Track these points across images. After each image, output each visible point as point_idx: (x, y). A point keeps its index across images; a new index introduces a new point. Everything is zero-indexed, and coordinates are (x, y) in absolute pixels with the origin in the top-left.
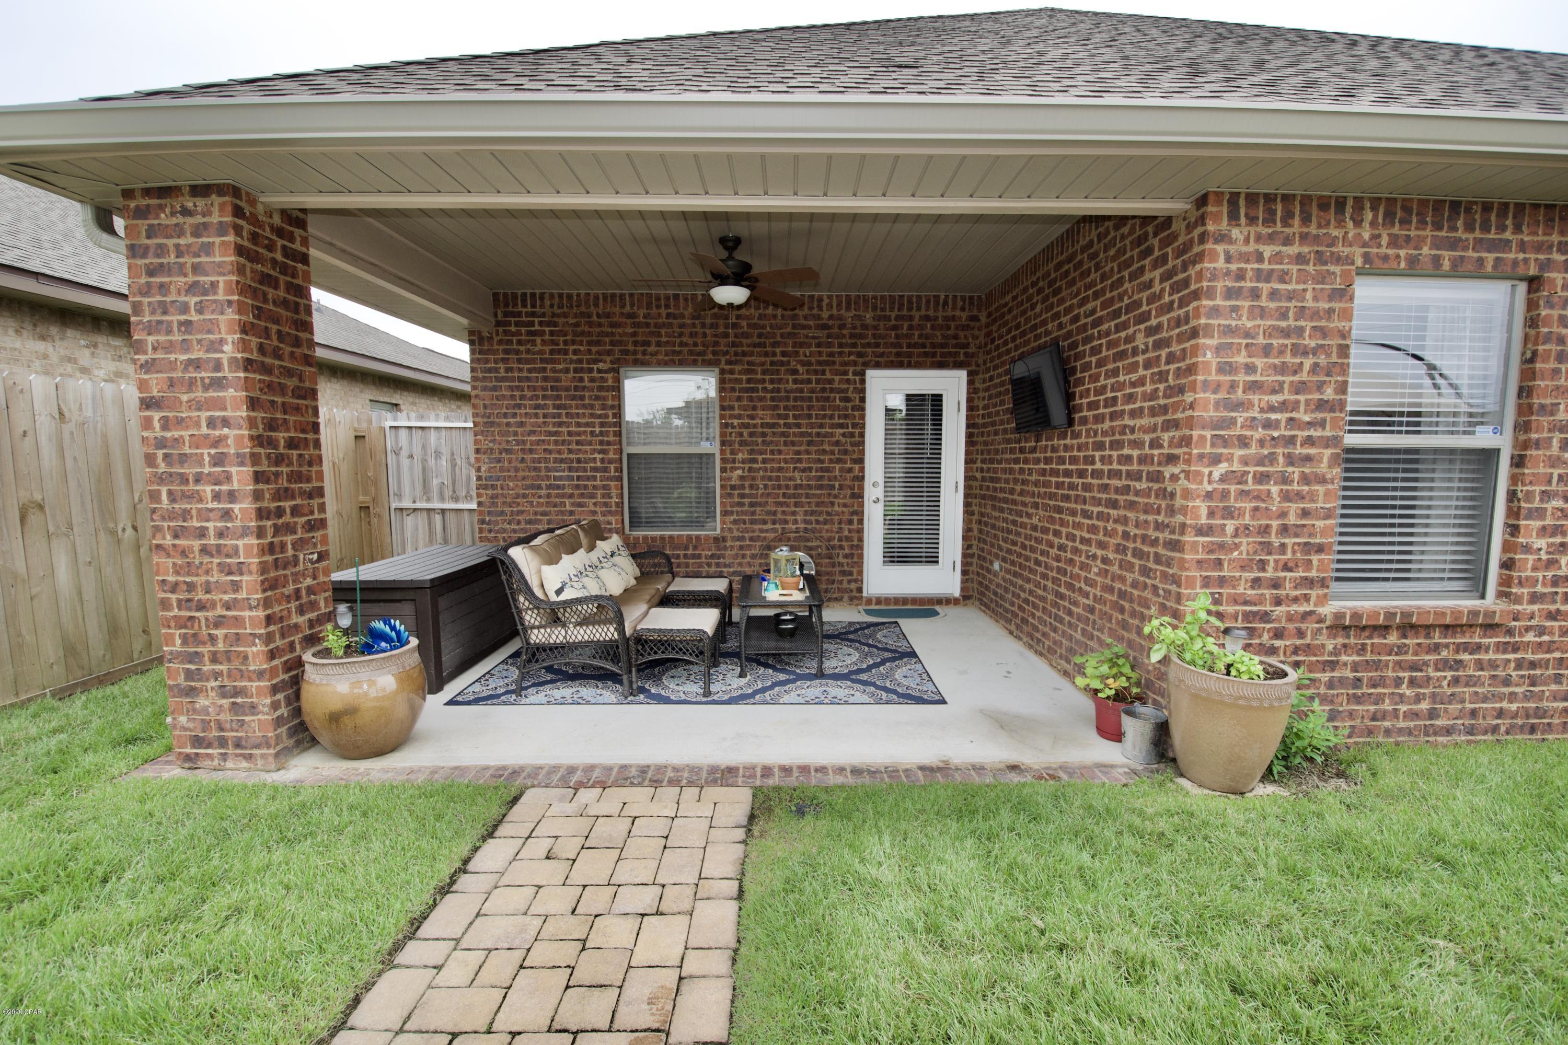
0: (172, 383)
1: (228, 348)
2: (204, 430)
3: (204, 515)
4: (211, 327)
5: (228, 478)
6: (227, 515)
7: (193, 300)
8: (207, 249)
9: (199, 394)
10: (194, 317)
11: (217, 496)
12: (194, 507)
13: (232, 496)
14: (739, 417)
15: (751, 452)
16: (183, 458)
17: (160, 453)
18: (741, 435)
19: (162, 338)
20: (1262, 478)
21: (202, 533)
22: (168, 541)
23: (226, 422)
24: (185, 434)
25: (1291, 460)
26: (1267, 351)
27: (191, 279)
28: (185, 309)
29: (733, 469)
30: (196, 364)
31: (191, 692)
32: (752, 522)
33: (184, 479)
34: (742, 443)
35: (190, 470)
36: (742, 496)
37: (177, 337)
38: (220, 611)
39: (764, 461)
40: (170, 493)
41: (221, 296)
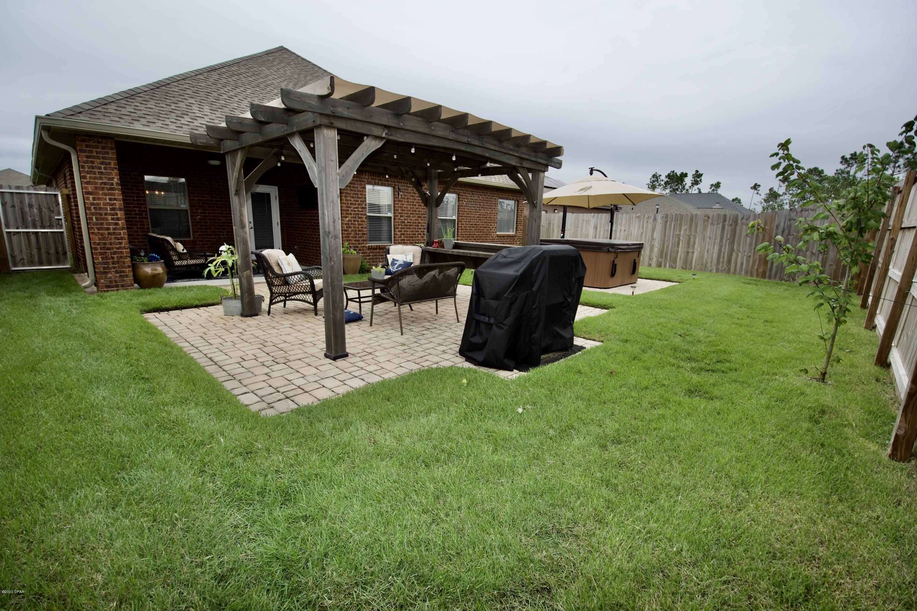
0: (96, 188)
1: (115, 180)
2: (108, 201)
3: (109, 224)
4: (110, 174)
5: (117, 214)
6: (117, 224)
7: (103, 166)
8: (107, 153)
9: (106, 191)
10: (103, 171)
11: (113, 219)
12: (105, 222)
13: (118, 219)
14: (197, 197)
15: (203, 210)
16: (101, 209)
17: (92, 207)
18: (199, 203)
19: (93, 176)
20: (354, 221)
21: (108, 229)
22: (96, 231)
23: (115, 199)
24: (102, 202)
25: (359, 218)
26: (353, 197)
27: (102, 160)
28: (100, 168)
29: (197, 216)
30: (105, 184)
31: (106, 273)
32: (206, 235)
33: (101, 214)
34: (199, 206)
35: (103, 212)
36: (201, 225)
37: (97, 175)
38: (115, 250)
39: (209, 213)
40: (96, 218)
41: (112, 166)
